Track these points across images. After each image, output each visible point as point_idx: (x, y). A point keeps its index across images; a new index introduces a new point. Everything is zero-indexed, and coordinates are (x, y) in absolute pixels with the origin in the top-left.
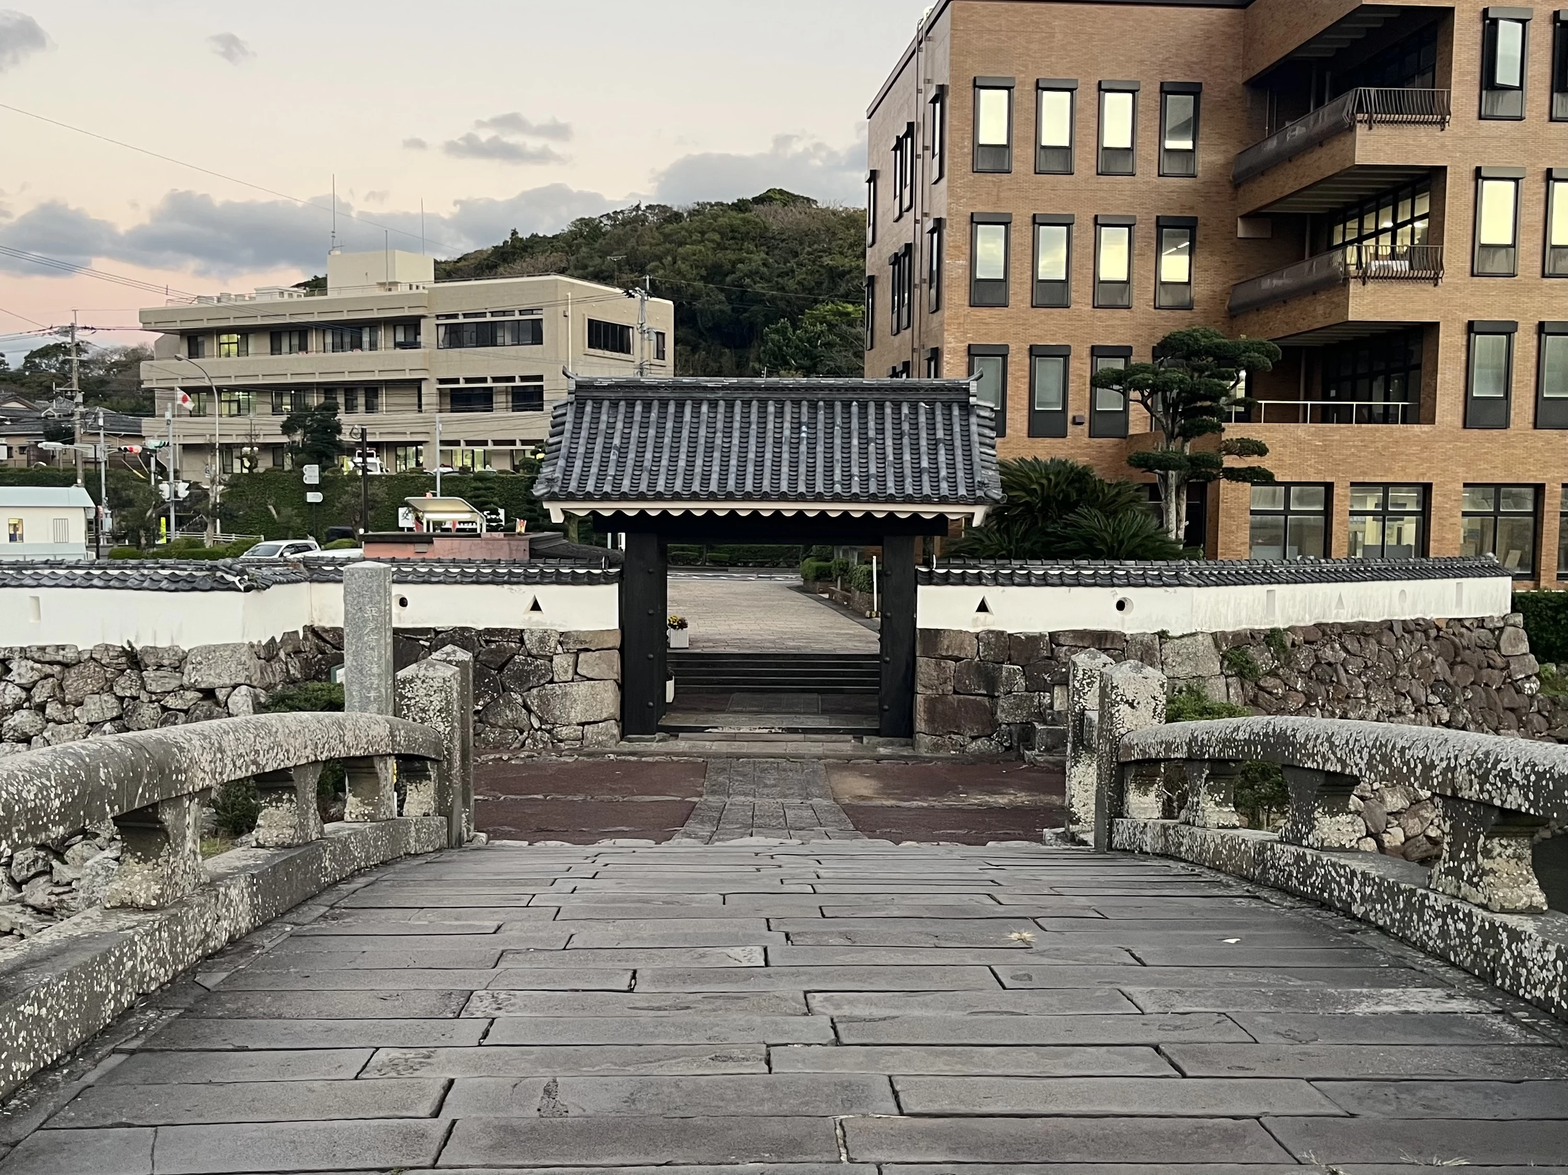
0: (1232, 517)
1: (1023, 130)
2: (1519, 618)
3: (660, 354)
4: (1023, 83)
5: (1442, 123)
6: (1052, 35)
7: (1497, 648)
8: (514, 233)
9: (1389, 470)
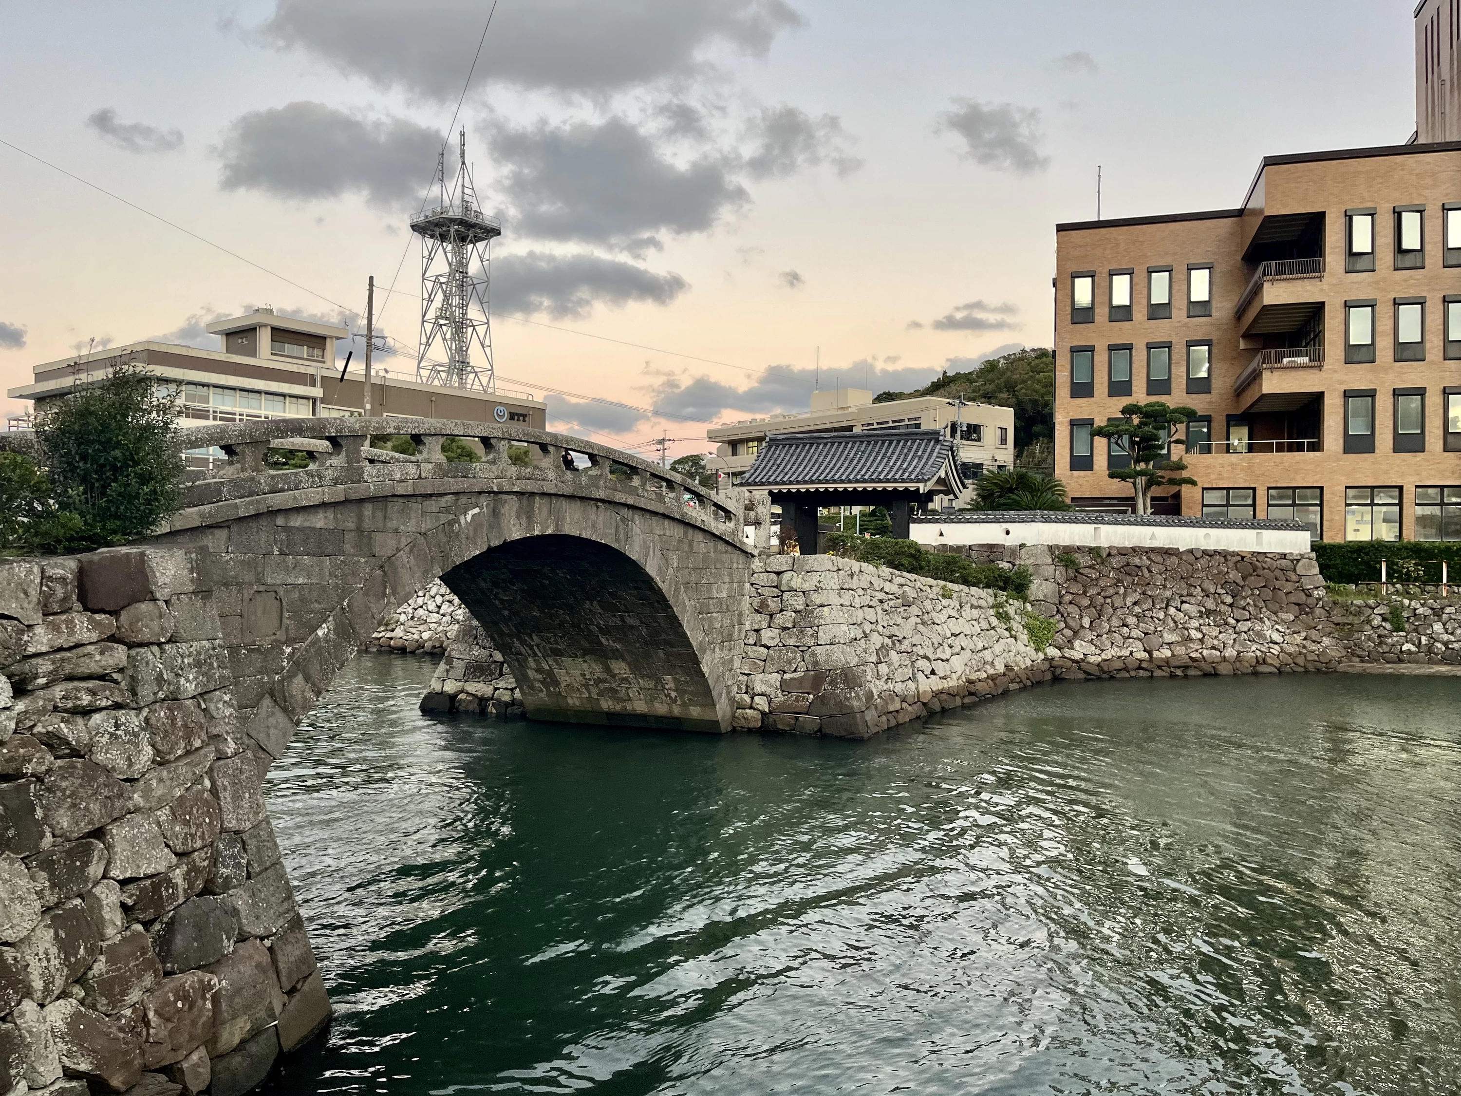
0: (1191, 508)
1: (1101, 298)
2: (1314, 555)
3: (1004, 441)
4: (1101, 273)
5: (1320, 278)
6: (1118, 245)
7: (1295, 570)
8: (945, 373)
9: (1294, 479)
